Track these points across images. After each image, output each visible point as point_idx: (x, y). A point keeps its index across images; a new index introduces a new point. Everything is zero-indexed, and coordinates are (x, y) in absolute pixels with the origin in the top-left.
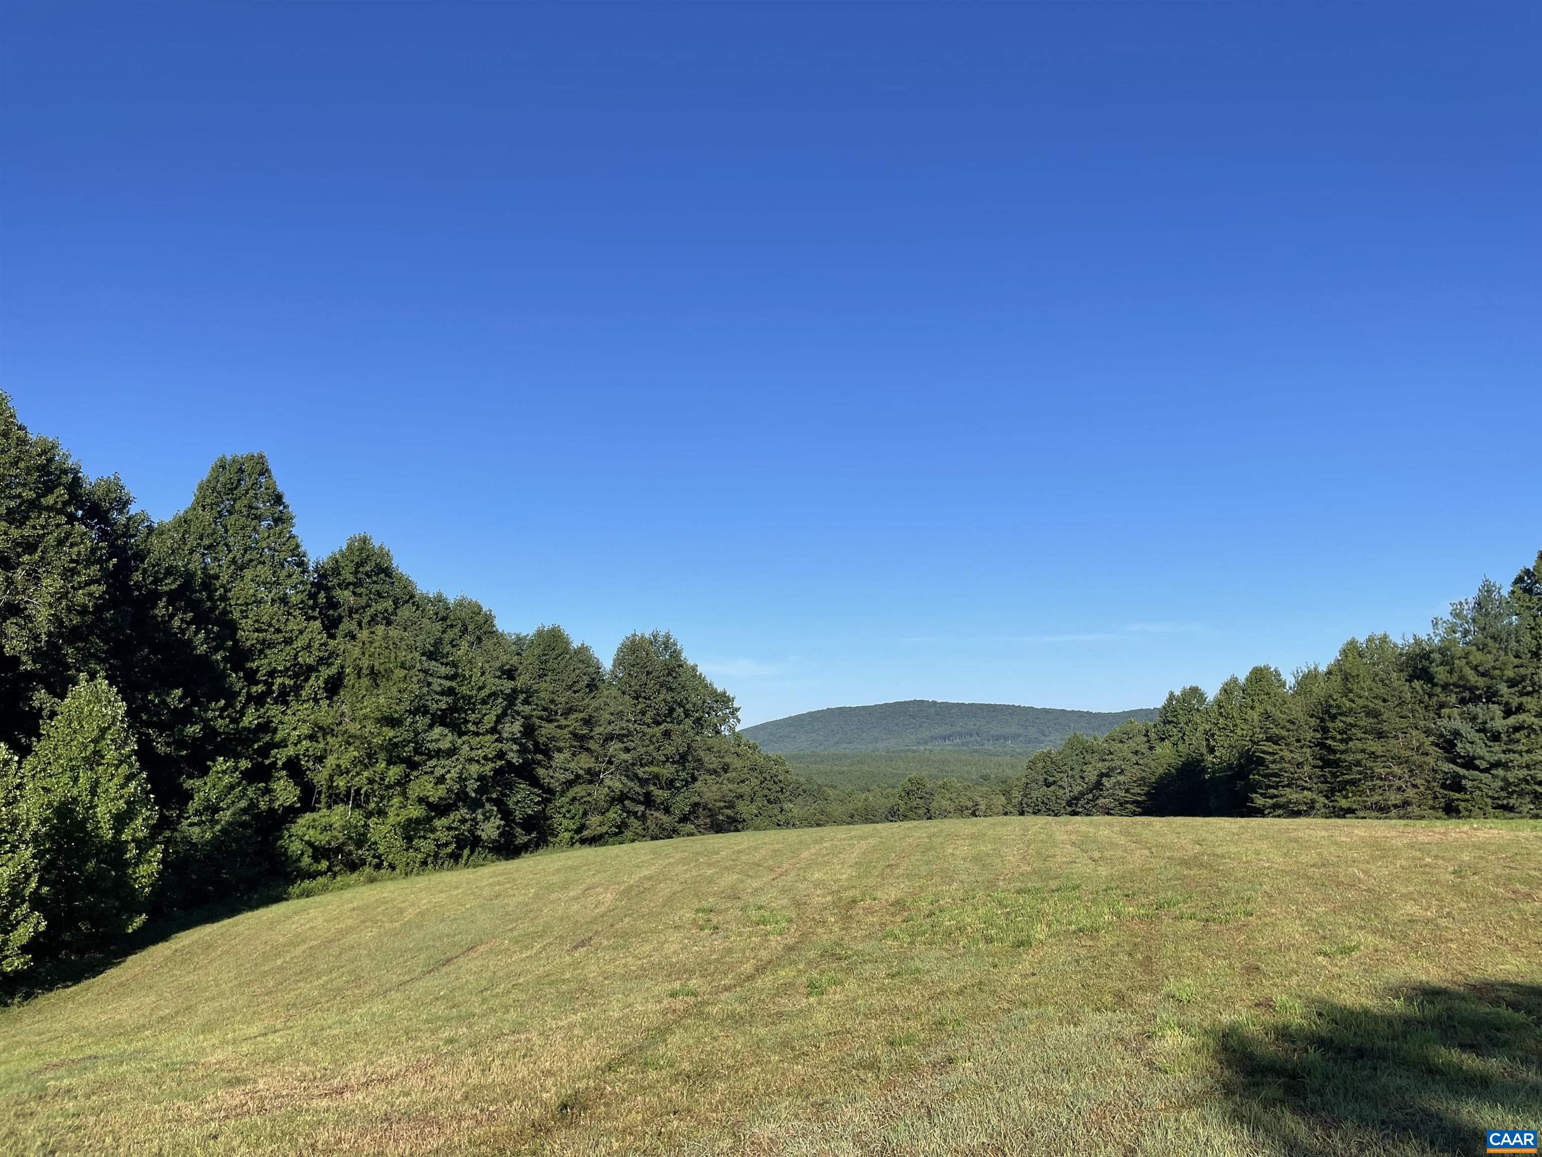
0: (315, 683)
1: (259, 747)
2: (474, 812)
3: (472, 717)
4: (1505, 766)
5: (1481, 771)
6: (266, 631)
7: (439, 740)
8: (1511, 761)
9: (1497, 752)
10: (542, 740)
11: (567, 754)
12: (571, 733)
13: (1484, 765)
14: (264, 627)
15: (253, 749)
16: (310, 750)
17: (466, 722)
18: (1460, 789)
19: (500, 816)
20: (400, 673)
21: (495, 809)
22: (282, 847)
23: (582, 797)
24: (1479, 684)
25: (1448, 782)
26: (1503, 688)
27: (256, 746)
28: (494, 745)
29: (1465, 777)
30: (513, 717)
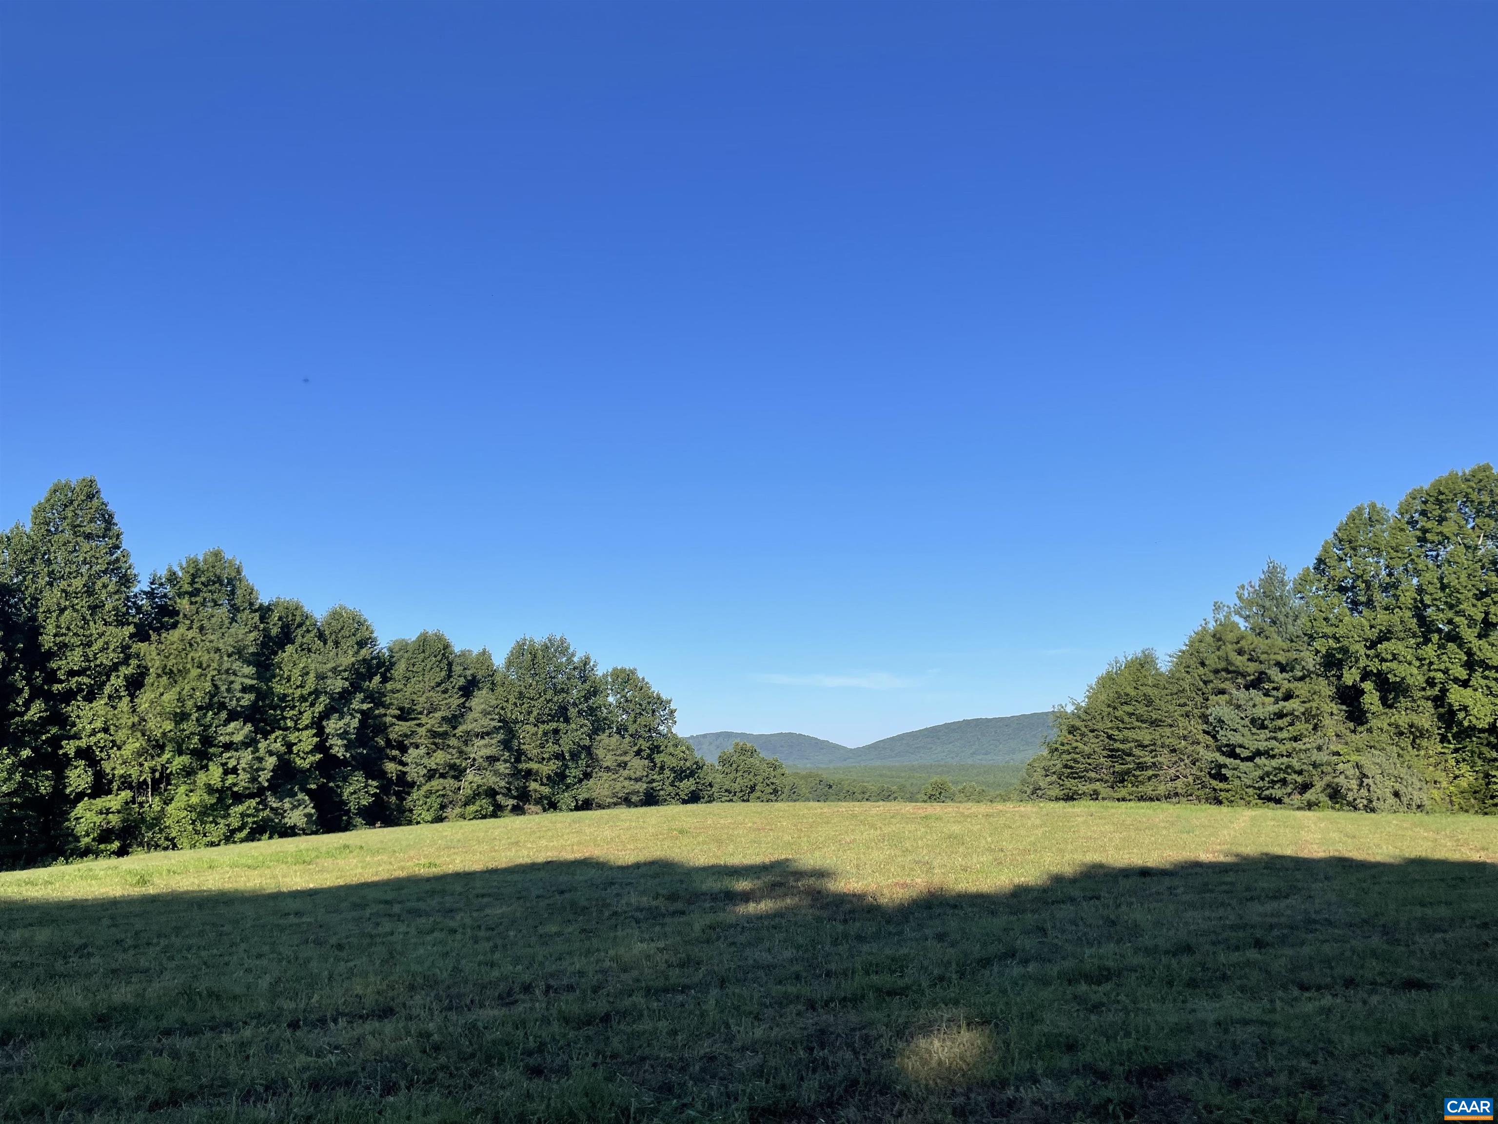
0: (117, 681)
1: (48, 738)
2: (281, 801)
3: (289, 713)
4: (1267, 754)
5: (1243, 760)
6: (65, 635)
7: (233, 733)
8: (1272, 749)
9: (1260, 741)
10: (393, 736)
11: (422, 751)
12: (429, 731)
13: (1245, 753)
14: (64, 631)
15: (42, 740)
16: (102, 741)
17: (284, 718)
18: (1224, 779)
19: (312, 805)
20: (195, 672)
21: (307, 798)
22: (68, 828)
23: (438, 791)
24: (1248, 670)
25: (1213, 772)
26: (1274, 673)
27: (44, 738)
28: (310, 740)
29: (1225, 766)
30: (351, 714)
